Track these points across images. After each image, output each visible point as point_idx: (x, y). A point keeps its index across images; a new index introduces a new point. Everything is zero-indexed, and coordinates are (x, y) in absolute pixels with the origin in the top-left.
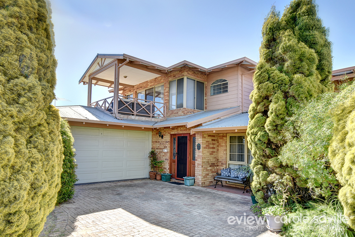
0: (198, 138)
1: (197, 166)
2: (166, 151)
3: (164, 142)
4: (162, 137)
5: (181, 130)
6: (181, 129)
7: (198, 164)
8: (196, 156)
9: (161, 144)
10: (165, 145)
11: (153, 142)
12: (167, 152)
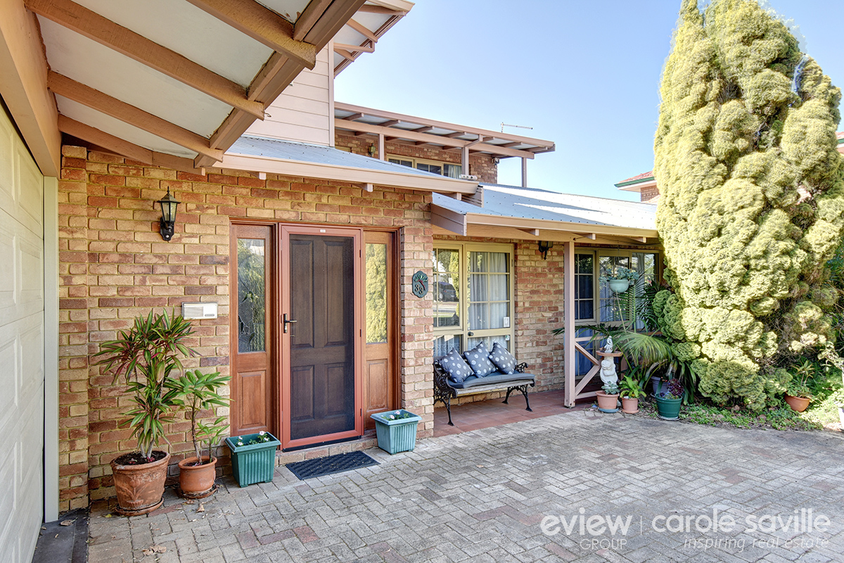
0: (417, 248)
1: (412, 363)
2: (209, 310)
3: (188, 258)
4: (165, 228)
5: (320, 207)
6: (324, 200)
7: (416, 352)
8: (408, 321)
9: (152, 269)
10: (196, 276)
11: (67, 255)
12: (221, 318)
